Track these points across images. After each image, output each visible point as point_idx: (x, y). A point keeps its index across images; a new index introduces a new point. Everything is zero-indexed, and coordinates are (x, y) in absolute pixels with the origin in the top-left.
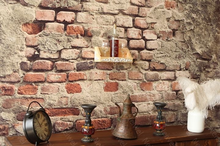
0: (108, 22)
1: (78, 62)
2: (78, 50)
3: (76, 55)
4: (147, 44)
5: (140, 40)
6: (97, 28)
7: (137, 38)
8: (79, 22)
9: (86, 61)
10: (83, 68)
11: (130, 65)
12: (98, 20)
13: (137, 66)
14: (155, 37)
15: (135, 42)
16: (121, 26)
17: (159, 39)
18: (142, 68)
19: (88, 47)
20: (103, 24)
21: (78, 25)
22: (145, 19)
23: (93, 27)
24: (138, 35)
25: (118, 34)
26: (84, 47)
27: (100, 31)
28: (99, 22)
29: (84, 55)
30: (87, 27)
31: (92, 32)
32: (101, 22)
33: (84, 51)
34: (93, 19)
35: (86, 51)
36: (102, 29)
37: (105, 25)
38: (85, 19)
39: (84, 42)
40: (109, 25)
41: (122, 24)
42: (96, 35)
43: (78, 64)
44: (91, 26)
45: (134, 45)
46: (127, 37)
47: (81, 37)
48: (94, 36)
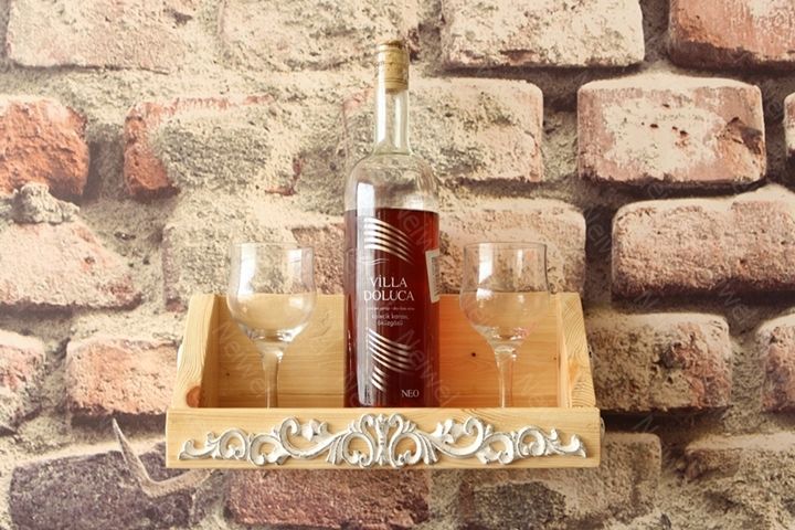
0: (345, 32)
1: (25, 460)
2: (26, 333)
5: (742, 198)
6: (223, 104)
7: (712, 176)
8: (29, 59)
9: (116, 446)
10: (76, 515)
11: (638, 480)
13: (722, 484)
15: (685, 226)
16: (501, 60)
19: (138, 301)
20: (292, 64)
21: (24, 99)
23: (178, 100)
24: (714, 141)
25: (461, 145)
26: (91, 304)
27: (258, 128)
28: (238, 42)
29: (93, 386)
30: (119, 107)
31: (169, 149)
32: (262, 37)
33: (86, 341)
34: (181, 19)
35: (115, 342)
36: (280, 112)
37: (316, 64)
38: (87, 29)
39: (89, 260)
40: (356, 66)
41: (507, 41)
42: (216, 178)
43: (33, 482)
44: (153, 94)
45: (670, 250)
46: (586, 177)
47: (53, 208)
48: (192, 190)
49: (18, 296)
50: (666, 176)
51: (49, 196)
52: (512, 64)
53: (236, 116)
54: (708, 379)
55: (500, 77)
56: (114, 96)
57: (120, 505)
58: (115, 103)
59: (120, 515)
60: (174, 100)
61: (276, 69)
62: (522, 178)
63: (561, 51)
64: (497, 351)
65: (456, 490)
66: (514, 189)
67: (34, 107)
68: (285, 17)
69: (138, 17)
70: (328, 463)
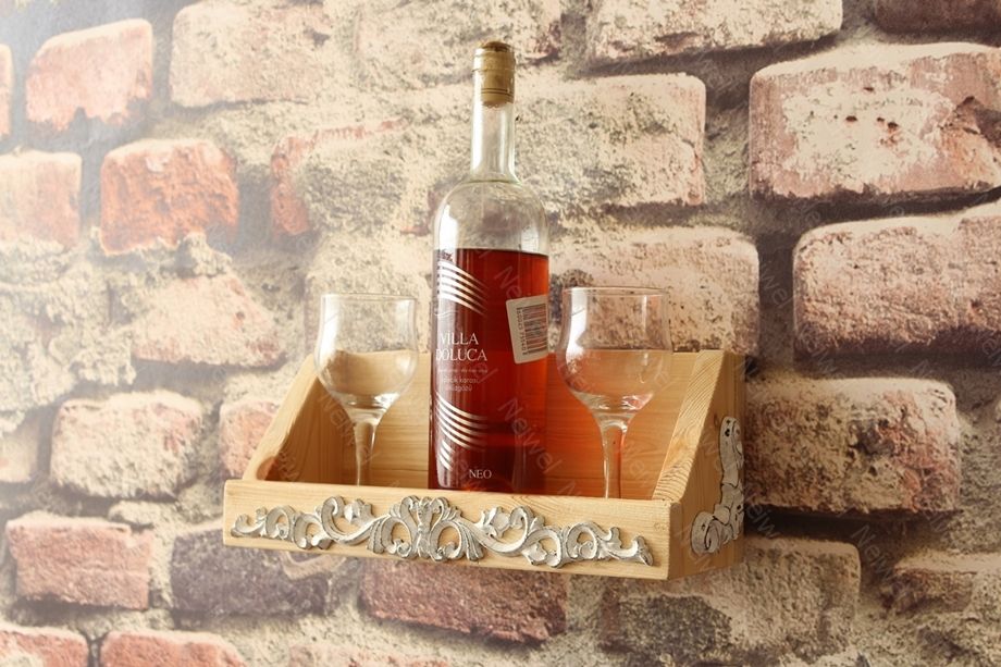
1: (186, 530)
2: (187, 394)
6: (359, 133)
8: (188, 100)
10: (226, 592)
11: (828, 605)
12: (371, 42)
16: (655, 49)
19: (282, 359)
20: (426, 79)
21: (185, 143)
23: (317, 132)
24: (937, 133)
25: (607, 163)
26: (242, 364)
27: (393, 159)
28: (372, 60)
29: (243, 454)
30: (265, 144)
31: (310, 188)
32: (396, 51)
33: (237, 404)
34: (319, 39)
35: (261, 405)
36: (414, 137)
37: (450, 76)
38: (235, 62)
39: (240, 315)
41: (664, 24)
42: (353, 219)
43: (191, 553)
44: (294, 128)
45: (872, 289)
46: (758, 196)
47: (209, 259)
48: (331, 234)
49: (180, 354)
50: (866, 187)
51: (207, 248)
52: (669, 53)
53: (372, 145)
54: (927, 472)
55: (653, 71)
56: (260, 133)
57: (264, 586)
58: (262, 141)
59: (264, 595)
60: (313, 133)
61: (410, 87)
62: (679, 201)
63: (731, 28)
64: (603, 426)
65: (598, 598)
66: (669, 216)
67: (192, 151)
68: (420, 25)
69: (280, 42)
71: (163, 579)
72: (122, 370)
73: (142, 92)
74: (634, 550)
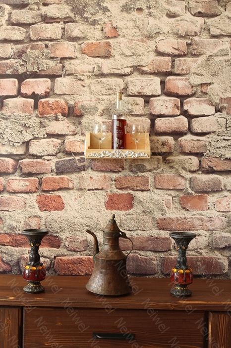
0: (111, 89)
1: (58, 160)
2: (58, 139)
3: (55, 149)
4: (193, 123)
5: (176, 118)
6: (91, 101)
7: (171, 114)
8: (58, 93)
9: (73, 158)
10: (66, 169)
11: (158, 164)
12: (93, 88)
13: (172, 164)
14: (211, 110)
15: (167, 122)
16: (137, 94)
17: (219, 113)
18: (184, 168)
19: (76, 134)
20: (102, 94)
21: (57, 99)
22: (186, 79)
23: (83, 100)
24: (172, 108)
25: (130, 108)
26: (69, 134)
27: (97, 105)
28: (93, 90)
29: (69, 148)
30: (73, 101)
31: (82, 108)
32: (97, 90)
33: (68, 140)
34: (84, 86)
35: (73, 140)
36: (100, 102)
37: (106, 94)
38: (68, 88)
39: (68, 127)
40: (113, 95)
41: (138, 91)
42: (90, 113)
43: (59, 163)
44: (79, 99)
45: (164, 126)
46: (151, 114)
47: (62, 118)
48: (85, 115)
49: (56, 133)
50: (164, 114)
51: (61, 116)
52: (139, 95)
53: (93, 103)
54: (170, 147)
55: (137, 97)
56: (72, 99)
57: (74, 167)
59: (74, 169)
61: (100, 95)
62: (140, 114)
63: (147, 93)
64: (136, 142)
66: (139, 116)
67: (59, 101)
68: (101, 86)
69: (76, 86)
70: (110, 157)
71: (54, 168)
72: (44, 135)
73: (48, 91)
74: (146, 155)
